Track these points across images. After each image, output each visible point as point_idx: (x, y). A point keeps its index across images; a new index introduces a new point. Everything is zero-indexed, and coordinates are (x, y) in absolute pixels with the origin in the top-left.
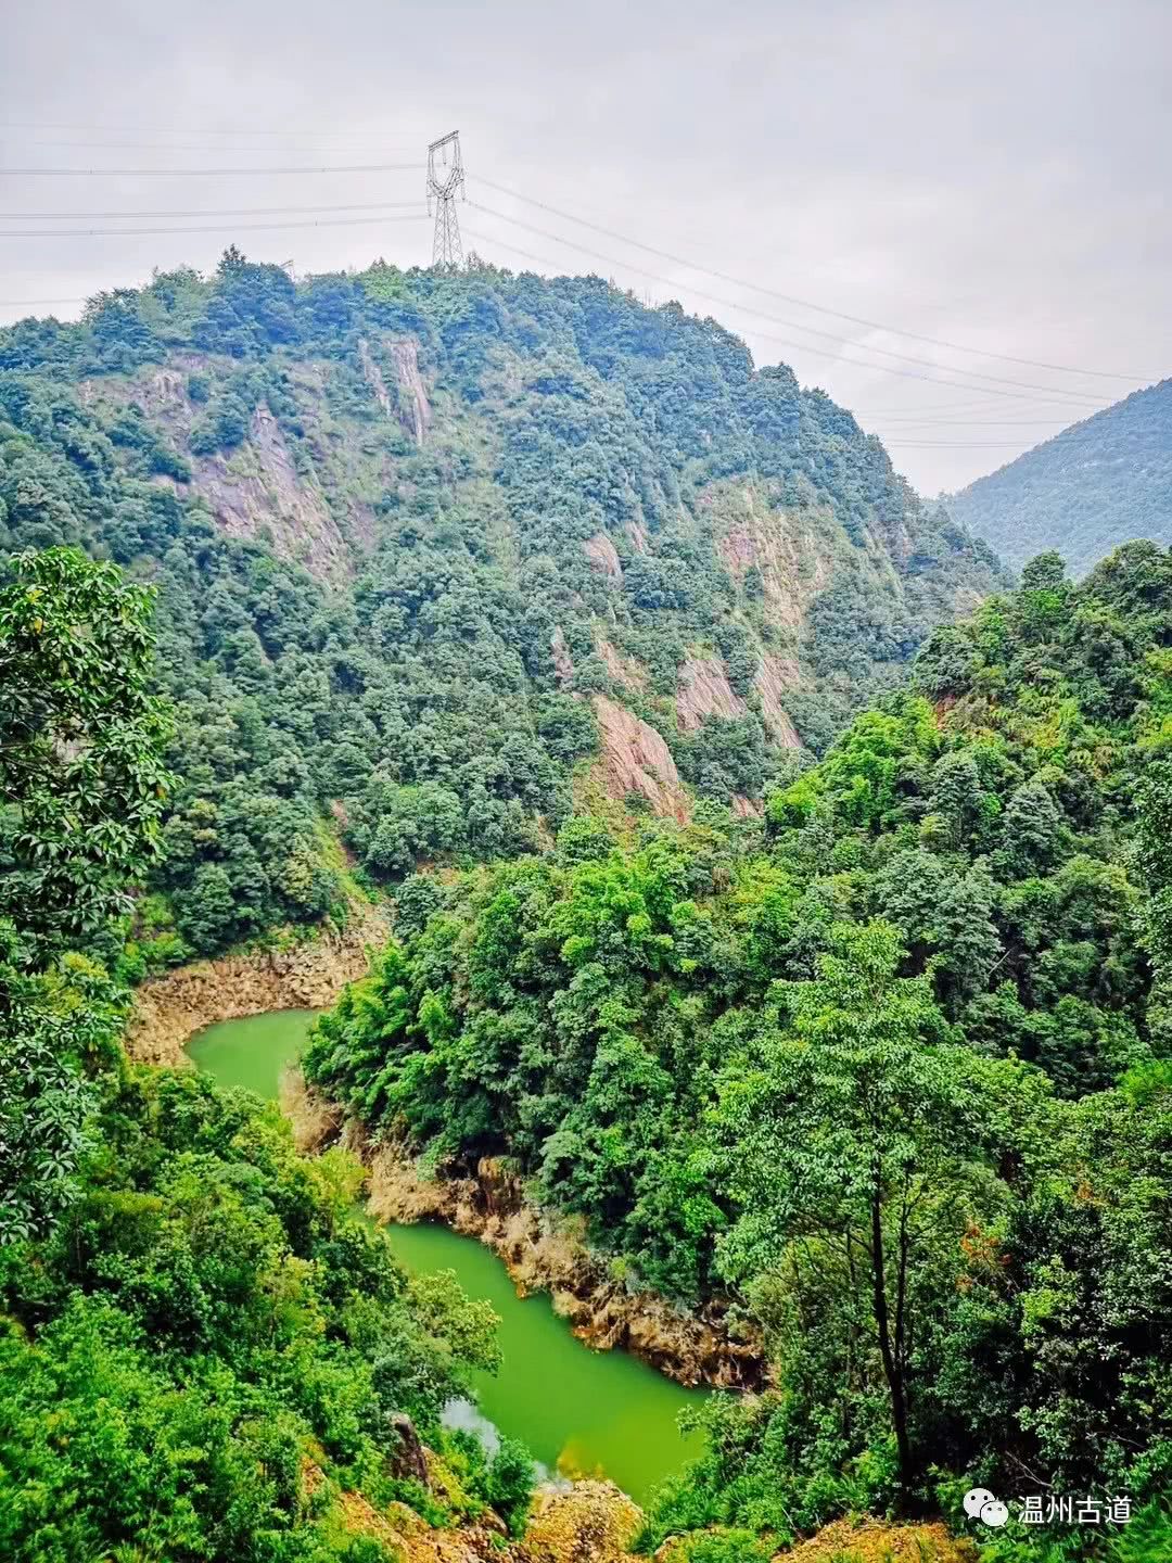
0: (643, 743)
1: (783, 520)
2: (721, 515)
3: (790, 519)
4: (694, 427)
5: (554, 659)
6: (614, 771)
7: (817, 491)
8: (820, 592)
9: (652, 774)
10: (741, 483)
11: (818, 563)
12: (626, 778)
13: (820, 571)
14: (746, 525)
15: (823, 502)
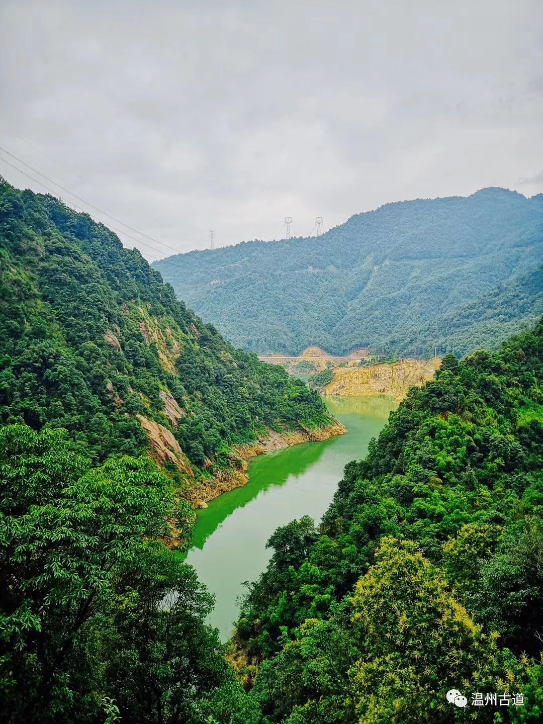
0: (165, 435)
1: (156, 321)
2: (131, 319)
3: (159, 321)
4: (113, 276)
5: (110, 396)
6: (156, 452)
7: (165, 309)
8: (179, 355)
9: (172, 451)
10: (136, 303)
11: (174, 341)
12: (163, 454)
13: (176, 345)
14: (143, 324)
15: (168, 313)
